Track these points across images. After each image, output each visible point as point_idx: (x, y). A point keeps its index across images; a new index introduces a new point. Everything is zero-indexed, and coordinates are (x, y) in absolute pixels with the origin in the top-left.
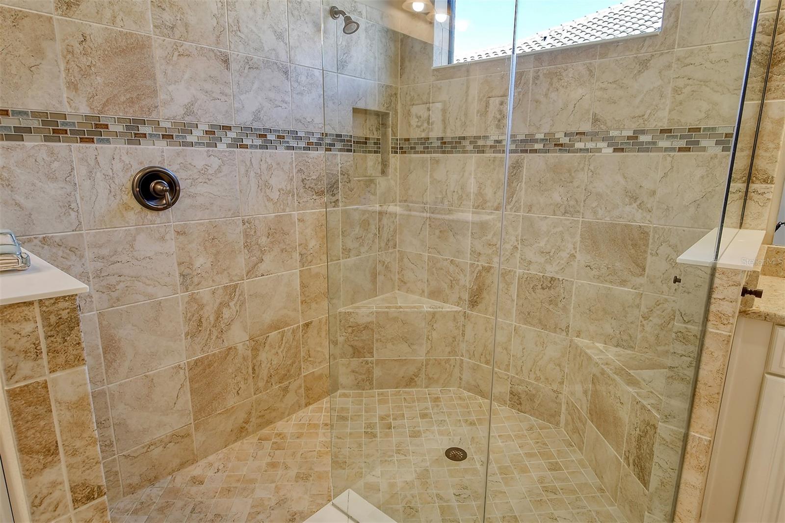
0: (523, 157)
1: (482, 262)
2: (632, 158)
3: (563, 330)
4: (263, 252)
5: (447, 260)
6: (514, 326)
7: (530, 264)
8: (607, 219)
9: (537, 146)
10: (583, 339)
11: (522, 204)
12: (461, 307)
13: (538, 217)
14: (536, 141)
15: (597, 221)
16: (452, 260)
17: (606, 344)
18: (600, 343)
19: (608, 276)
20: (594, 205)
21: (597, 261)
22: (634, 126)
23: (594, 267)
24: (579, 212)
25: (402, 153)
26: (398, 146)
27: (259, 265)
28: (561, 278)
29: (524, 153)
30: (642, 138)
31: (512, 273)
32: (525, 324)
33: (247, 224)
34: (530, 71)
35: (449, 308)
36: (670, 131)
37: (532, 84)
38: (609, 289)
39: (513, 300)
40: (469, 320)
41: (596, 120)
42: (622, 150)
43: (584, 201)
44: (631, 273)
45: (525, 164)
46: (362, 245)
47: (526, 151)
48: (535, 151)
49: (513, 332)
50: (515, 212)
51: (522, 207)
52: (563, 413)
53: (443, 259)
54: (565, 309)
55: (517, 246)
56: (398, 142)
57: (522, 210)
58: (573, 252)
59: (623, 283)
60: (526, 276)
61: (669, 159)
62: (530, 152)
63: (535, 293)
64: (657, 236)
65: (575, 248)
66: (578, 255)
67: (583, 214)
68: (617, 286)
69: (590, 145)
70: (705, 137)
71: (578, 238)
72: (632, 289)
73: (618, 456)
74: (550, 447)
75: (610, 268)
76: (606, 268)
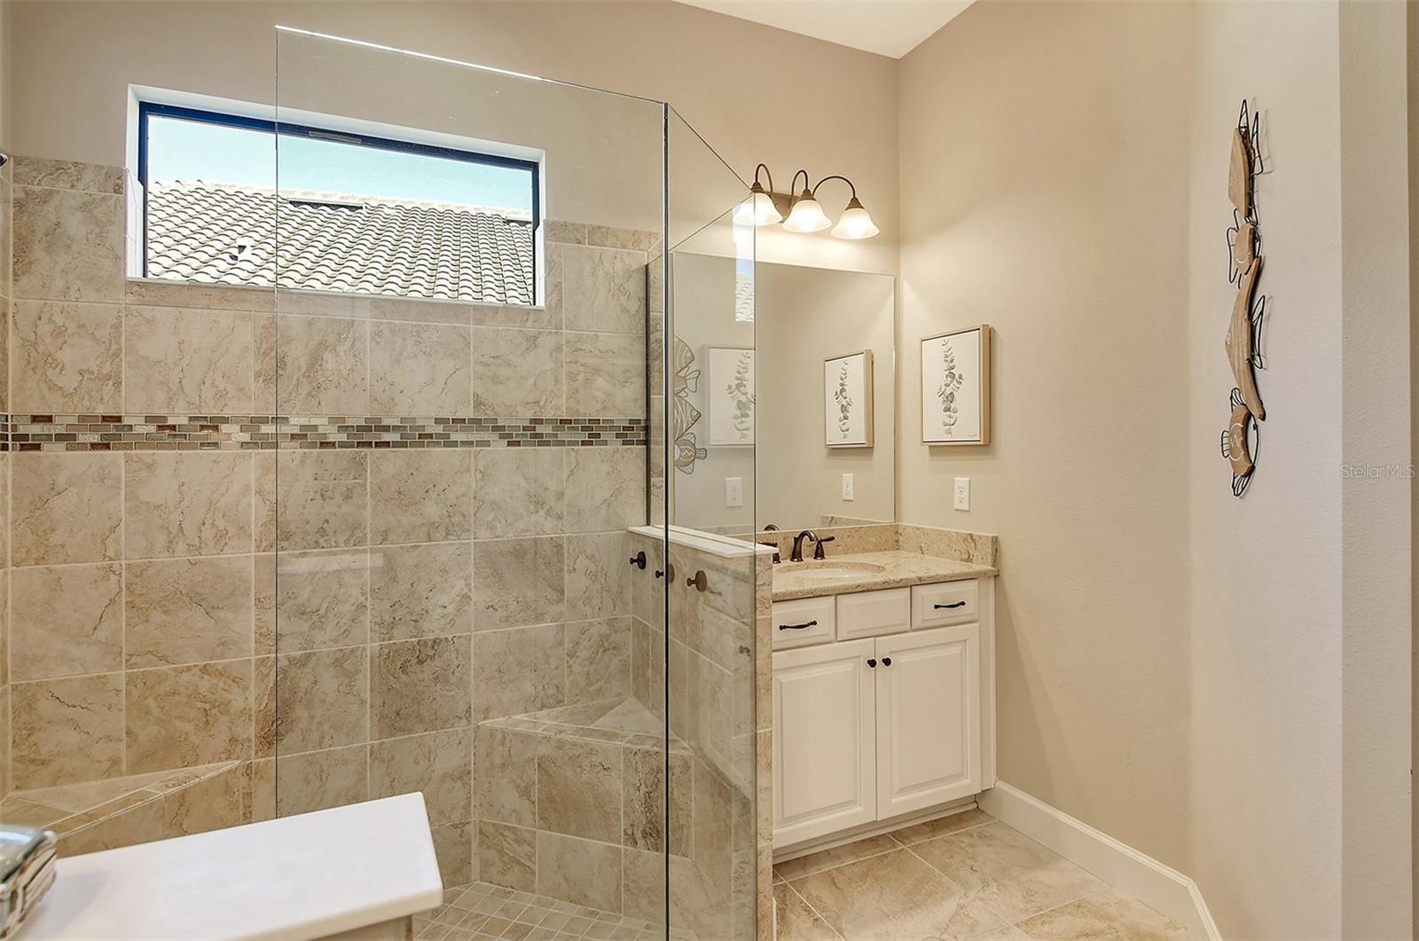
0: (363, 454)
1: (290, 650)
2: (529, 451)
3: (460, 718)
5: (189, 669)
6: (369, 748)
7: (392, 628)
8: (510, 535)
9: (386, 437)
10: (493, 718)
11: (368, 529)
12: (237, 758)
13: (402, 548)
14: (387, 429)
15: (496, 539)
16: (205, 666)
17: (527, 712)
18: (520, 713)
19: (519, 613)
20: (489, 519)
21: (502, 596)
22: (530, 415)
23: (498, 605)
24: (468, 530)
25: (23, 448)
26: (10, 433)
28: (450, 637)
29: (363, 447)
30: (540, 429)
31: (359, 653)
32: (392, 735)
34: (364, 322)
35: (207, 771)
36: (570, 421)
37: (371, 342)
38: (523, 631)
39: (363, 702)
40: (262, 777)
41: (479, 404)
42: (518, 443)
43: (475, 514)
44: (548, 602)
45: (369, 465)
47: (369, 444)
48: (387, 444)
49: (368, 760)
50: (355, 545)
51: (369, 536)
52: (475, 854)
53: (176, 670)
54: (462, 683)
55: (365, 603)
56: (9, 423)
57: (369, 541)
58: (466, 590)
59: (539, 618)
60: (386, 651)
61: (573, 454)
62: (376, 446)
63: (407, 674)
64: (572, 548)
65: (468, 585)
66: (474, 595)
67: (475, 532)
68: (533, 624)
69: (475, 437)
70: (605, 428)
71: (471, 569)
72: (551, 622)
75: (520, 602)
76: (515, 603)
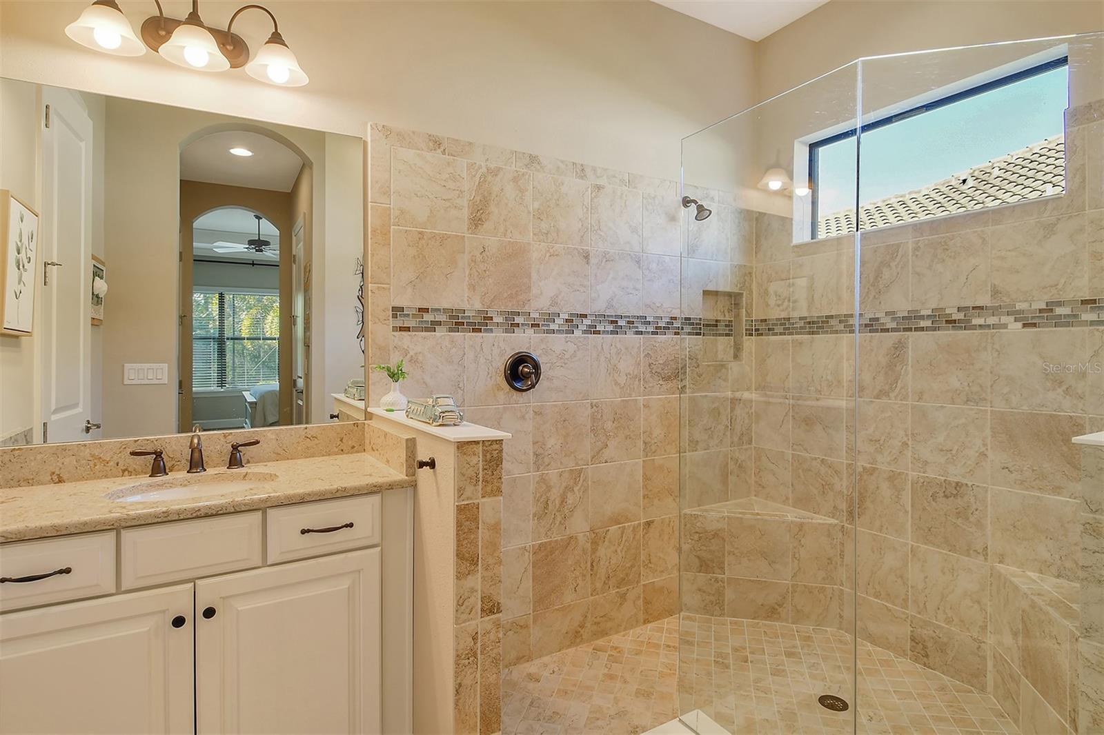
0: (906, 336)
1: (862, 463)
2: (1048, 334)
3: (979, 553)
4: (608, 437)
5: (816, 459)
6: (910, 546)
7: (926, 465)
8: (1024, 408)
9: (923, 324)
10: (1008, 565)
11: (910, 390)
12: (837, 519)
13: (932, 406)
14: (922, 317)
15: (1012, 410)
16: (823, 459)
17: (1042, 573)
18: (1034, 572)
19: (1034, 480)
20: (1005, 391)
21: (1016, 461)
22: (1047, 298)
23: (1013, 468)
24: (985, 400)
25: (758, 335)
26: (754, 328)
27: (603, 451)
28: (970, 484)
29: (907, 331)
30: (1059, 311)
31: (903, 477)
32: (926, 544)
33: (595, 408)
34: (907, 242)
35: (820, 519)
36: (1094, 301)
37: (912, 256)
38: (1038, 497)
39: (906, 512)
40: (849, 537)
41: (995, 292)
42: (1034, 325)
43: (991, 386)
44: (1066, 477)
45: (910, 344)
46: (711, 437)
47: (910, 330)
48: (922, 329)
49: (910, 555)
50: (901, 400)
51: (910, 394)
52: (990, 672)
53: (811, 458)
54: (980, 525)
55: (907, 442)
56: (754, 324)
57: (910, 398)
58: (983, 449)
59: (1057, 490)
60: (922, 481)
61: (1097, 333)
62: (915, 330)
63: (936, 502)
65: (985, 445)
66: (990, 453)
67: (991, 402)
68: (1049, 494)
69: (992, 320)
71: (988, 432)
72: (1070, 498)
73: (1061, 719)
74: (970, 714)
75: (1036, 470)
76: (1030, 471)
